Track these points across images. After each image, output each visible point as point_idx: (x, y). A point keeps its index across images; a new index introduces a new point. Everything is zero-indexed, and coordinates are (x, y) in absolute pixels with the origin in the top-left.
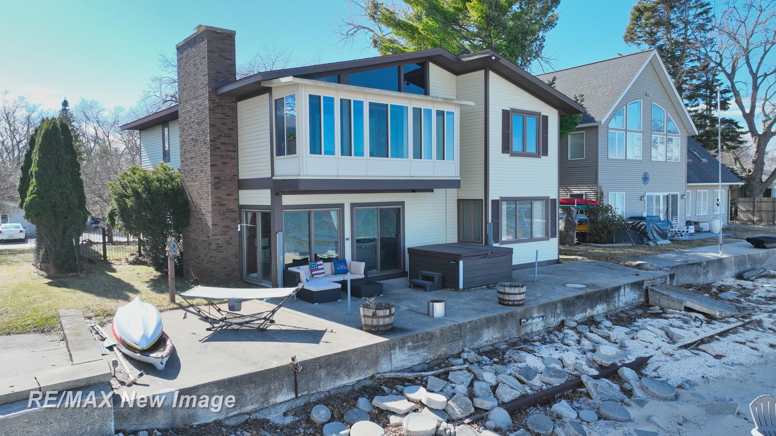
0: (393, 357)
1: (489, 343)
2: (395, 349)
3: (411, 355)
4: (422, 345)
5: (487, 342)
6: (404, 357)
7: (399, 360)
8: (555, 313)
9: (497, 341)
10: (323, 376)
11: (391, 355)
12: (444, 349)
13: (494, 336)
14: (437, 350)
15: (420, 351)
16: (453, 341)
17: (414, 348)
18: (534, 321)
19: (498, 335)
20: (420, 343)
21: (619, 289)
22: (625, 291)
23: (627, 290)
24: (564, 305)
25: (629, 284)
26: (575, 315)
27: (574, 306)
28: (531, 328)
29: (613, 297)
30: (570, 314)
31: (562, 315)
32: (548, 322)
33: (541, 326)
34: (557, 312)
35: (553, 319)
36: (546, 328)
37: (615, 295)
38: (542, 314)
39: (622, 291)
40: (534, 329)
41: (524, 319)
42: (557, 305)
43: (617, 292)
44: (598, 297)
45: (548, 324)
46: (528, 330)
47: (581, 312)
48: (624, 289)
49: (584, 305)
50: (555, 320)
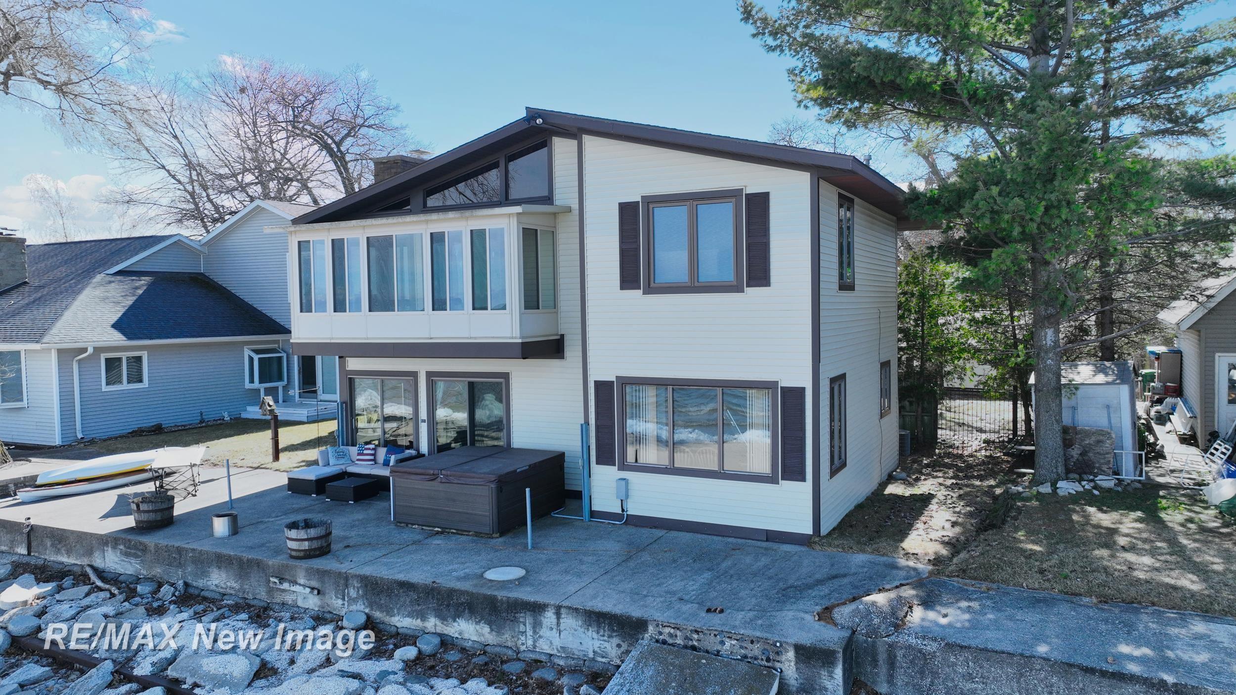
0: (106, 554)
1: (220, 590)
2: (107, 546)
3: (123, 561)
4: (135, 554)
5: (215, 585)
6: (116, 559)
7: (111, 560)
8: (344, 592)
9: (233, 592)
11: (104, 551)
13: (228, 584)
14: (150, 568)
17: (127, 555)
18: (293, 588)
19: (236, 585)
20: (133, 551)
21: (537, 609)
22: (562, 621)
23: (569, 622)
24: (366, 586)
25: (577, 609)
26: (394, 616)
27: (389, 596)
28: (295, 598)
29: (515, 620)
30: (380, 608)
31: (360, 602)
32: (329, 602)
33: (312, 602)
34: (348, 593)
35: (340, 602)
36: (325, 610)
37: (521, 616)
38: (314, 584)
39: (549, 617)
40: (300, 603)
41: (277, 577)
42: (350, 581)
43: (528, 613)
44: (462, 604)
45: (328, 605)
46: (289, 599)
47: (410, 615)
48: (558, 615)
49: (419, 605)
50: (343, 604)
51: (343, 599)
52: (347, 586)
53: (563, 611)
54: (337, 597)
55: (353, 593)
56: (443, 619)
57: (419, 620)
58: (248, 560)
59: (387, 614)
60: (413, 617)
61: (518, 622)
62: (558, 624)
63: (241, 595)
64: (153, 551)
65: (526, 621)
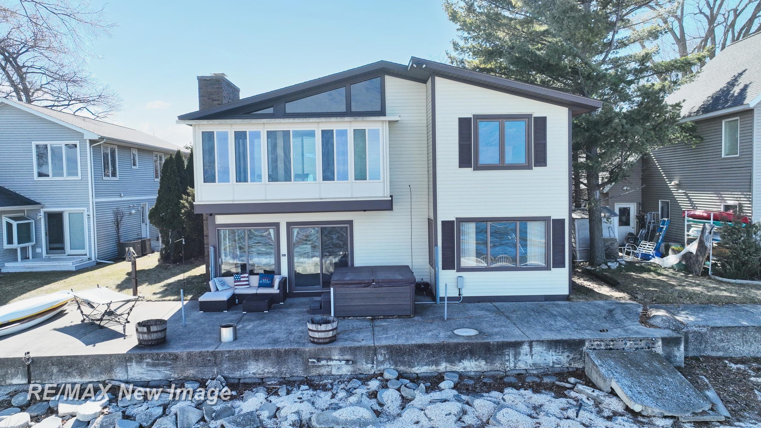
0: (129, 368)
1: (258, 376)
2: (131, 362)
3: (151, 370)
4: (164, 363)
5: (253, 373)
6: (142, 371)
7: (135, 373)
8: (373, 359)
9: (270, 375)
10: (55, 371)
11: (126, 367)
12: (192, 372)
13: (266, 370)
14: (182, 371)
15: (162, 369)
16: (205, 366)
17: (154, 365)
18: (330, 363)
19: (274, 370)
20: (162, 362)
21: (517, 345)
22: (533, 349)
23: (537, 349)
24: (392, 352)
25: (542, 341)
26: (414, 367)
27: (411, 355)
28: (329, 370)
29: (503, 354)
30: (403, 363)
31: (387, 363)
32: (360, 367)
33: (346, 370)
34: (377, 359)
35: (370, 366)
36: (356, 373)
37: (506, 351)
38: (347, 357)
39: (526, 348)
40: (334, 372)
41: (314, 358)
42: (379, 351)
43: (511, 349)
44: (465, 351)
45: (359, 369)
46: (324, 371)
47: (427, 364)
48: (531, 346)
49: (434, 357)
50: (373, 367)
51: (373, 363)
52: (376, 355)
53: (534, 343)
54: (367, 363)
55: (380, 358)
56: (452, 362)
57: (434, 366)
58: (285, 350)
59: (409, 367)
60: (429, 365)
61: (505, 355)
62: (531, 351)
63: (278, 376)
64: (185, 358)
65: (510, 354)
